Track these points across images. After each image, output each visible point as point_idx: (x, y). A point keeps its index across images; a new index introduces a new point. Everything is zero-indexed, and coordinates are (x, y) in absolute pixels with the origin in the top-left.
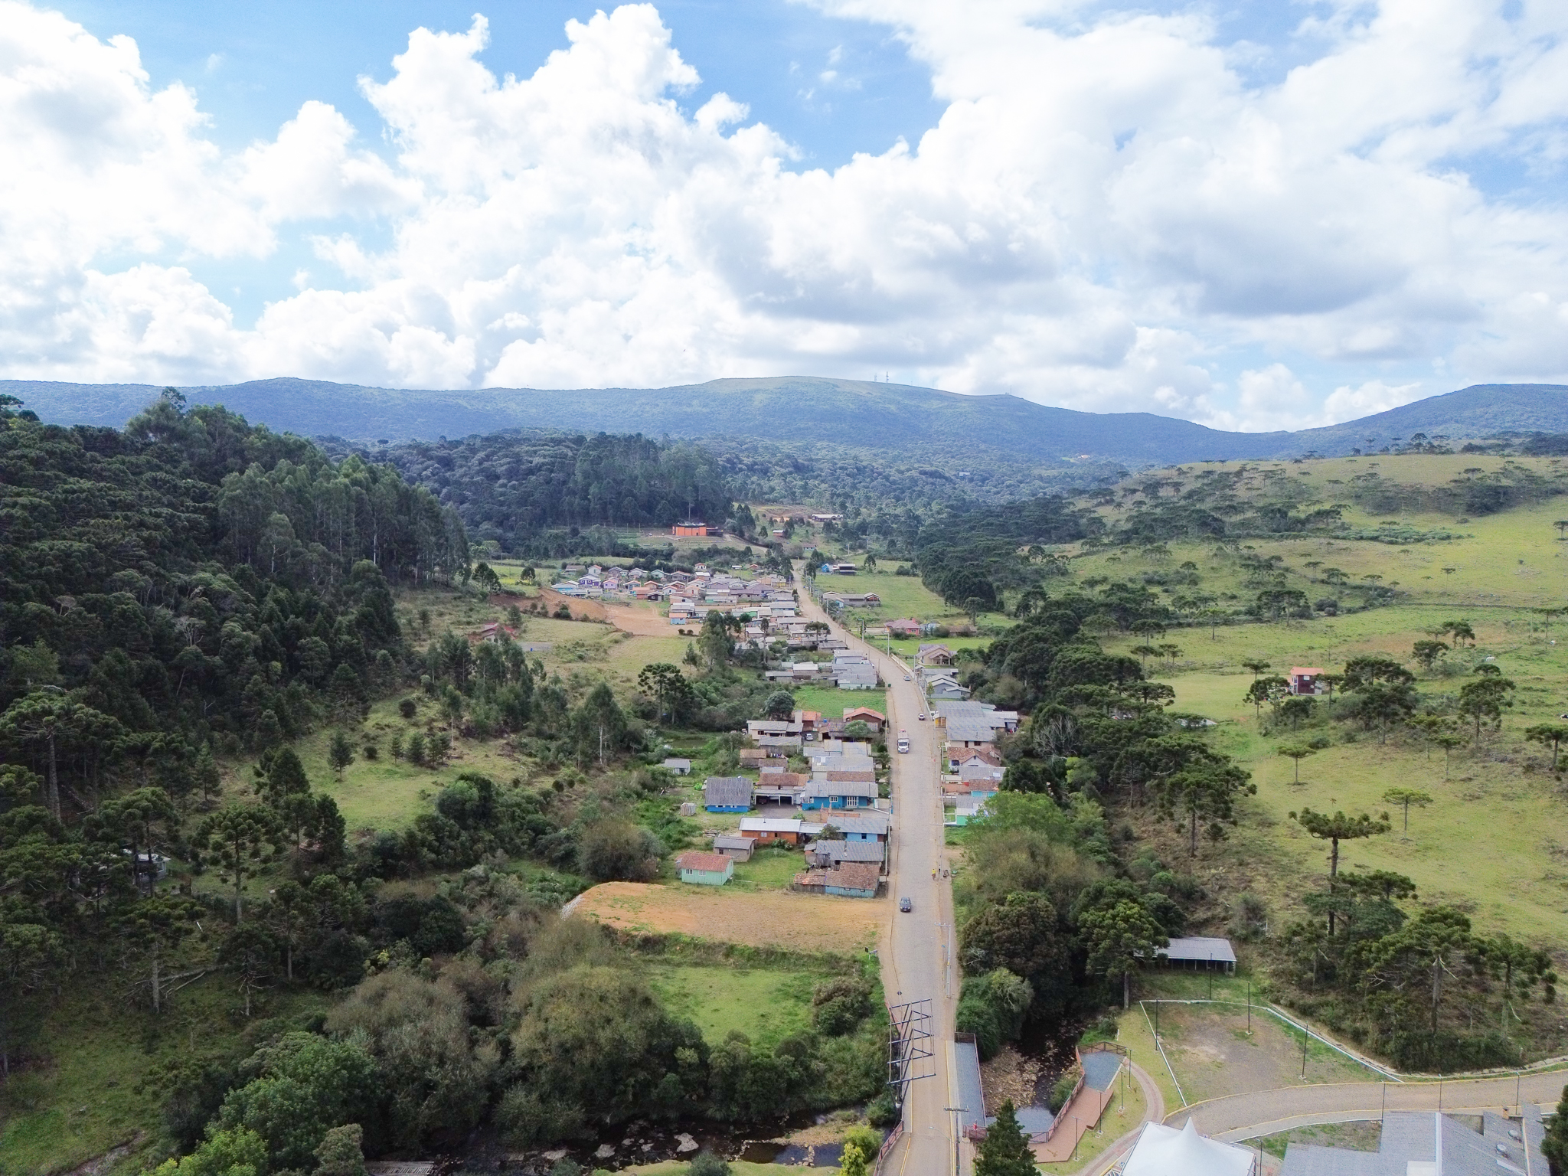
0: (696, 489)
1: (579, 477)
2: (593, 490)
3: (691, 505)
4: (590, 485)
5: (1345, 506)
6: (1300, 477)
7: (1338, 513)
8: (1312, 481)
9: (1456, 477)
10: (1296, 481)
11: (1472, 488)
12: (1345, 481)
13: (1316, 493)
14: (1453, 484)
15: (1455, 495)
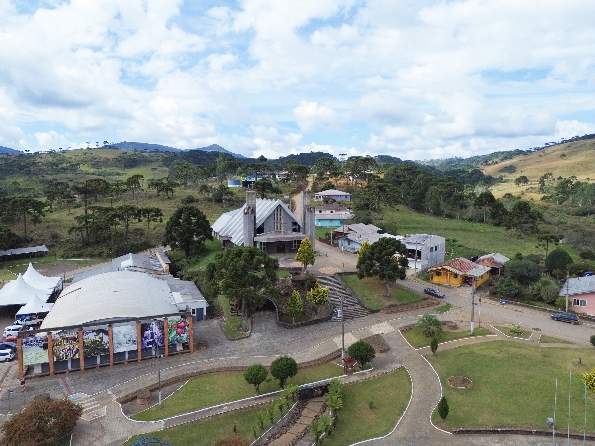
5: (81, 163)
6: (62, 154)
7: (79, 166)
8: (67, 156)
9: (120, 155)
10: (60, 155)
11: (125, 159)
12: (80, 156)
13: (69, 160)
14: (119, 158)
15: (120, 161)
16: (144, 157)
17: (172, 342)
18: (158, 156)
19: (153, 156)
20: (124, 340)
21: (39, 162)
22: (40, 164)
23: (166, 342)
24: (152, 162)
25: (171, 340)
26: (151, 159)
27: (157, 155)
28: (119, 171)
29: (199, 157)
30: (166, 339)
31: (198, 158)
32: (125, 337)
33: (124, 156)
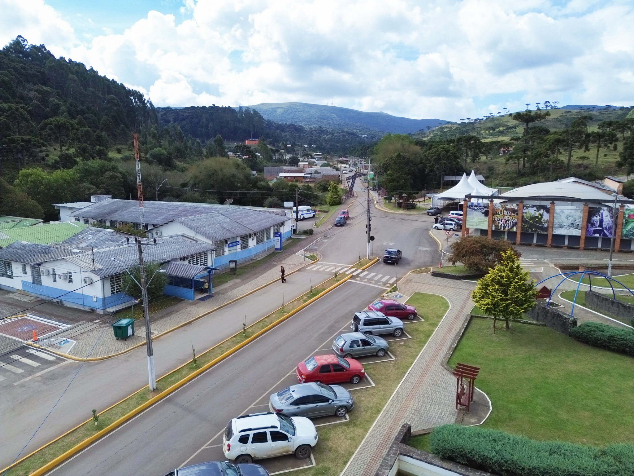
0: (254, 126)
1: (204, 120)
2: (210, 125)
3: (252, 133)
4: (209, 123)
6: (500, 118)
8: (505, 120)
10: (498, 120)
13: (506, 123)
16: (590, 115)
17: (626, 235)
20: (566, 222)
23: (619, 233)
25: (625, 232)
30: (619, 230)
32: (567, 218)
33: (566, 116)
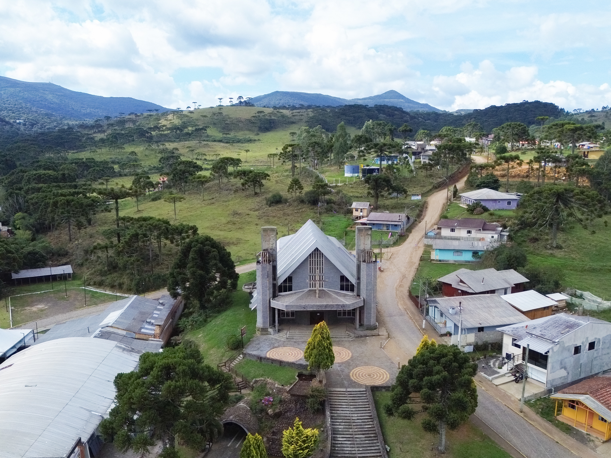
5: (209, 127)
6: (189, 114)
7: (205, 130)
8: (194, 116)
9: (254, 115)
10: (187, 116)
11: (260, 120)
12: (209, 116)
13: (196, 122)
14: (253, 118)
15: (253, 123)
16: (283, 116)
18: (302, 115)
19: (296, 115)
21: (164, 126)
22: (164, 128)
24: (293, 123)
26: (293, 119)
27: (301, 113)
28: (252, 136)
29: (356, 115)
31: (354, 117)
33: (259, 116)
